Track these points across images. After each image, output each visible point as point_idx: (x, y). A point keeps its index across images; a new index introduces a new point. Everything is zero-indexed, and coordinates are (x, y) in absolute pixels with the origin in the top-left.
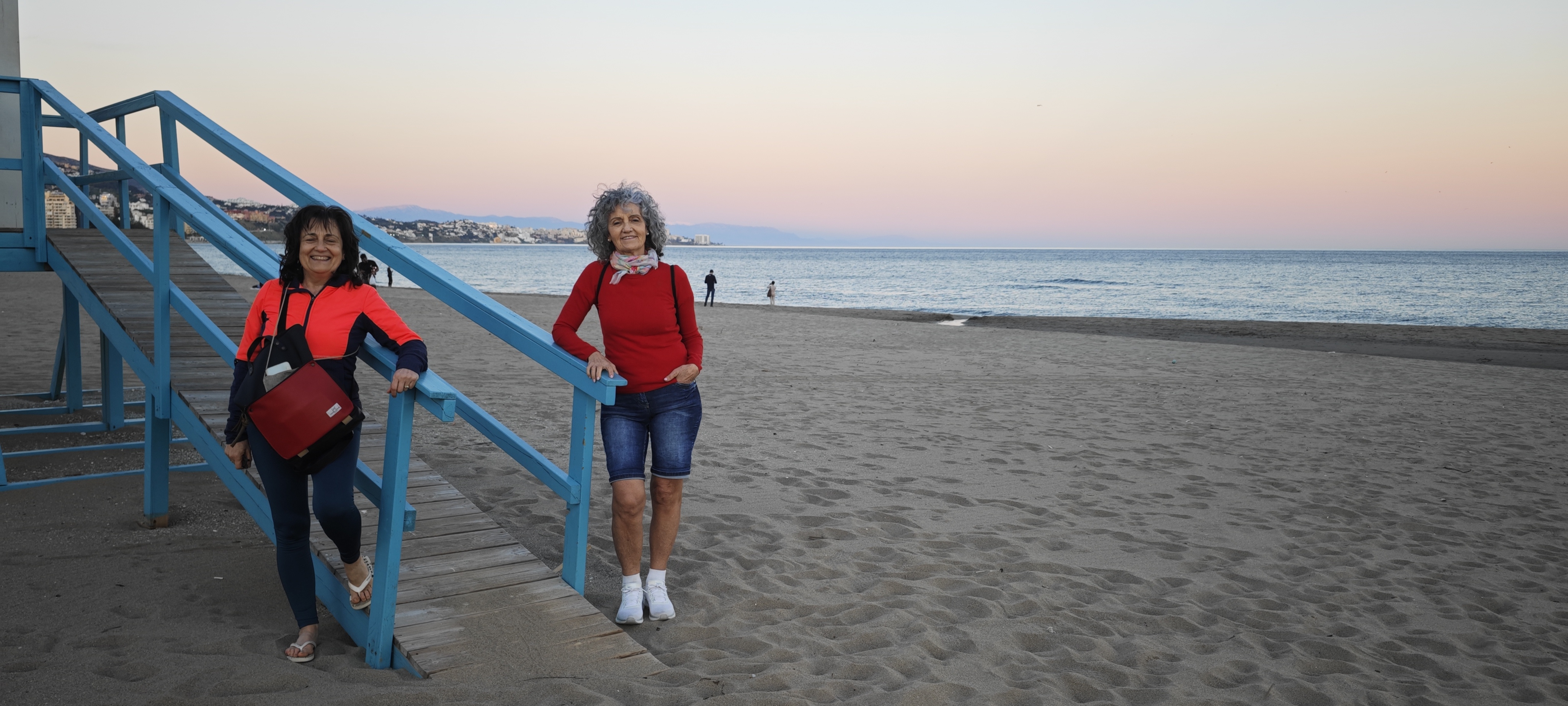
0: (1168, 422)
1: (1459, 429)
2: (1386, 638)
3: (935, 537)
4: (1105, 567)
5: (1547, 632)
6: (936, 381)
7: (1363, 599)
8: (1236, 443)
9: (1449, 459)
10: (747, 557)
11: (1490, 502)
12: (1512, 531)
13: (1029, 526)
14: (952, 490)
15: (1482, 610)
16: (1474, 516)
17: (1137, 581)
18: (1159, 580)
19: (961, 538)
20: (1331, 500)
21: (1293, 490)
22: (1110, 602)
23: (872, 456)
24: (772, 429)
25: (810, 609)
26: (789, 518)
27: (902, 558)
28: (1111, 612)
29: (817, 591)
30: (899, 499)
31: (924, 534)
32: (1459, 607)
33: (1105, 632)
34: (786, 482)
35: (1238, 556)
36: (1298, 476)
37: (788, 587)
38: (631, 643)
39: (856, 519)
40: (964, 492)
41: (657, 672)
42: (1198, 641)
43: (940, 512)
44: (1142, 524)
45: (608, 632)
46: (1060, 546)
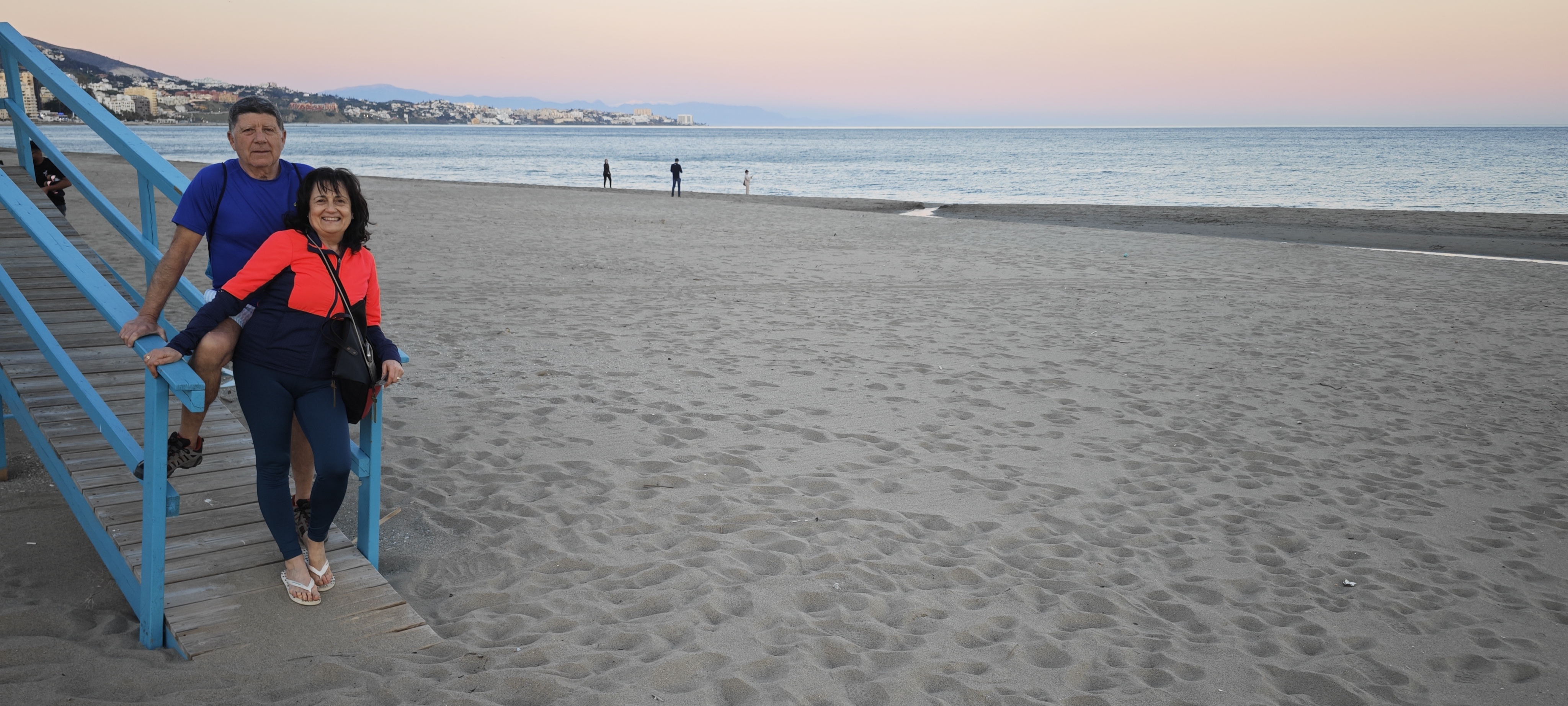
0: (1073, 334)
1: (1357, 337)
2: (1160, 586)
3: (771, 481)
4: (924, 512)
5: (1321, 575)
6: (865, 289)
7: (1163, 541)
8: (1128, 358)
9: (1331, 373)
10: (569, 512)
11: (1344, 424)
12: (1348, 457)
13: (872, 465)
14: (816, 423)
15: (1273, 551)
16: (1321, 440)
17: (946, 527)
18: (970, 525)
19: (797, 482)
20: (1187, 425)
21: (1157, 414)
22: (911, 552)
23: (755, 384)
24: (670, 352)
25: (608, 570)
26: (632, 464)
27: (724, 508)
28: (904, 564)
29: (624, 549)
30: (757, 436)
31: (761, 479)
32: (1250, 549)
33: (887, 587)
34: (649, 419)
35: (1064, 493)
36: (1170, 397)
37: (597, 545)
38: (411, 615)
39: (700, 463)
40: (827, 426)
41: (429, 645)
42: (974, 595)
43: (791, 450)
44: (987, 459)
45: (391, 604)
46: (891, 488)
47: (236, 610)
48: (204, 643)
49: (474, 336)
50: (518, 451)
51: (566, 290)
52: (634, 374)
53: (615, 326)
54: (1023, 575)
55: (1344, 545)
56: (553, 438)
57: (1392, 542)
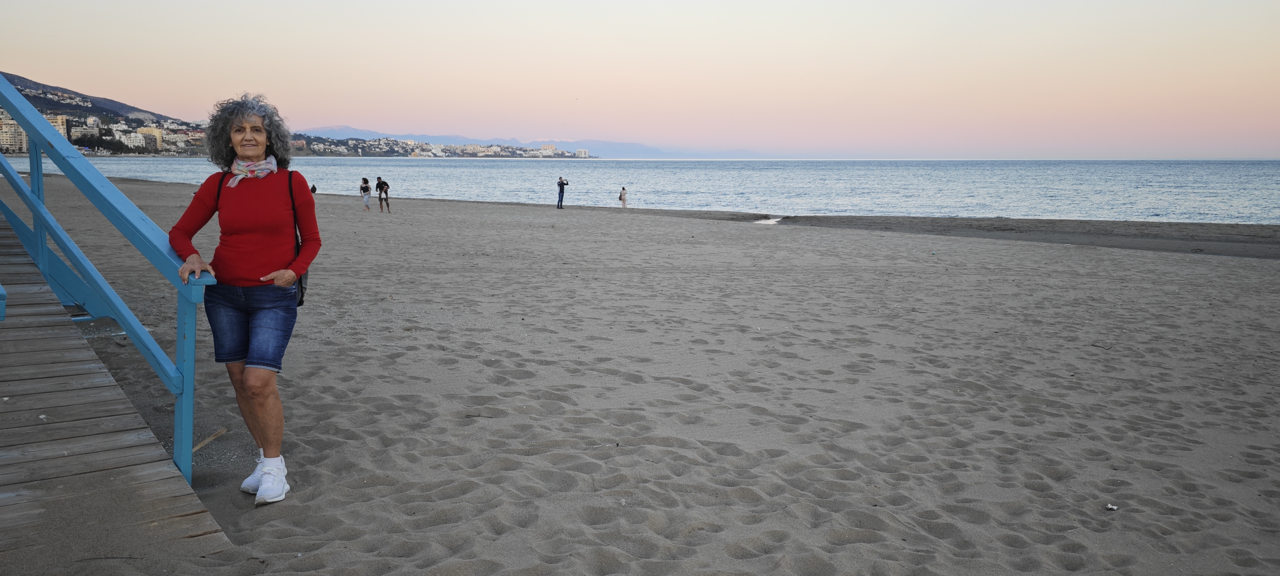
0: (879, 306)
1: (1126, 311)
2: (932, 507)
3: (584, 413)
4: (720, 440)
5: (1086, 499)
7: (938, 468)
8: (925, 324)
9: (1102, 337)
10: (390, 436)
11: (1113, 376)
12: (1116, 402)
13: (680, 401)
14: (638, 368)
15: (1041, 478)
16: (1091, 389)
17: (737, 452)
18: (761, 452)
19: (607, 413)
20: (972, 375)
21: (945, 366)
22: (699, 474)
23: (592, 338)
24: (526, 315)
25: (411, 485)
26: (461, 398)
27: (535, 435)
28: (692, 484)
29: (431, 467)
30: (581, 378)
31: (575, 411)
32: (1020, 476)
33: (672, 504)
34: (489, 363)
35: (851, 428)
36: (959, 353)
37: (406, 464)
38: (209, 522)
39: (523, 397)
40: (647, 370)
41: (218, 551)
42: (753, 512)
43: (609, 389)
44: (786, 399)
45: (191, 512)
46: (694, 421)
47: (39, 514)
49: (361, 302)
50: (361, 386)
51: (452, 270)
52: (488, 330)
53: (484, 296)
54: (802, 495)
55: (1109, 474)
56: (396, 377)
57: (1154, 473)
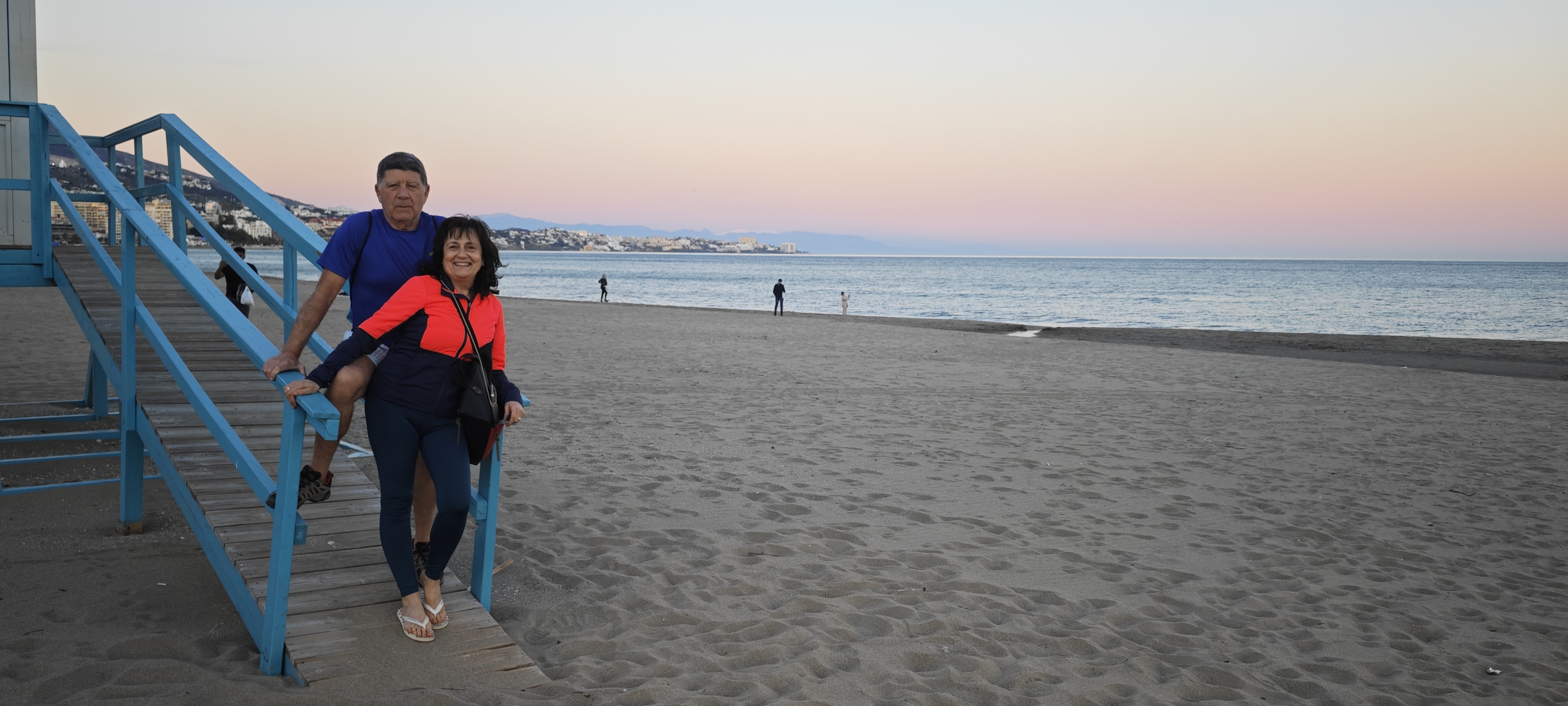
0: (1186, 440)
1: (1488, 450)
2: (1288, 665)
3: (876, 554)
4: (1035, 588)
5: (1463, 662)
6: (968, 395)
7: (1289, 625)
8: (1245, 462)
9: (1461, 481)
10: (675, 573)
11: (1479, 527)
12: (1486, 557)
13: (979, 545)
14: (921, 507)
15: (1408, 638)
16: (1455, 541)
17: (1059, 602)
18: (1084, 602)
19: (903, 556)
20: (1311, 523)
21: (1278, 512)
22: (1022, 623)
23: (859, 471)
24: (774, 442)
25: (714, 625)
26: (737, 534)
27: (830, 575)
28: (1016, 633)
29: (729, 607)
30: (861, 515)
31: (866, 552)
32: (1384, 635)
33: (1000, 653)
34: (754, 497)
35: (1181, 578)
36: (1291, 497)
37: (702, 603)
38: (520, 656)
39: (804, 535)
40: (932, 509)
41: (537, 684)
42: (1090, 664)
43: (895, 529)
44: (1099, 545)
45: (500, 645)
46: (1000, 566)
47: (352, 642)
48: (321, 671)
49: (583, 426)
50: (626, 519)
51: (672, 389)
52: (738, 460)
53: (719, 420)
54: (1141, 649)
55: (1487, 636)
56: (660, 510)
57: (1539, 636)
